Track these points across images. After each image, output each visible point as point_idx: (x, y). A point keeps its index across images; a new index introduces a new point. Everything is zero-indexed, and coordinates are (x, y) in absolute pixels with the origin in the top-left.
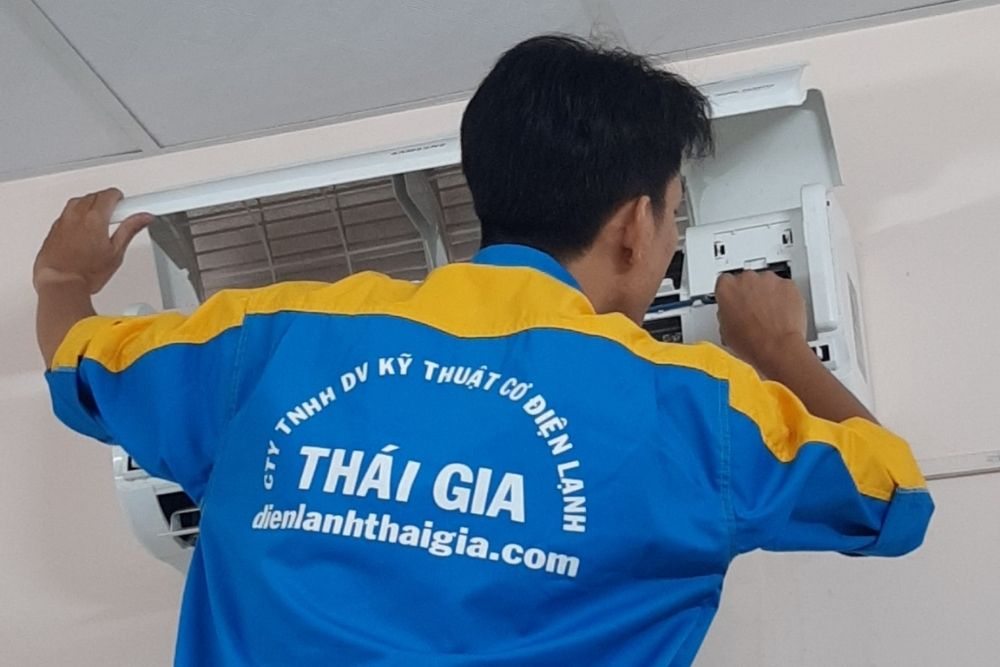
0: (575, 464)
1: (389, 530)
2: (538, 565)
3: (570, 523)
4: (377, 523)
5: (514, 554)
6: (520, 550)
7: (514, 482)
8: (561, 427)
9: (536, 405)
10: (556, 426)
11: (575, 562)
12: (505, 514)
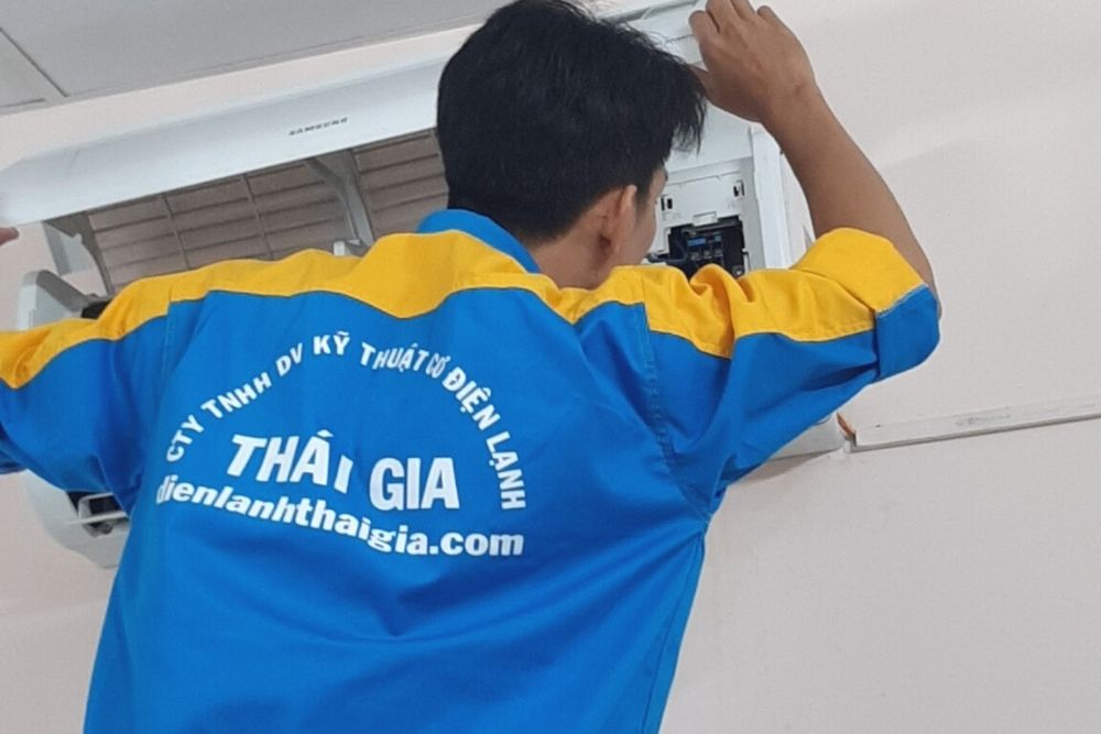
0: (505, 436)
1: (324, 517)
2: (481, 551)
3: (508, 500)
4: (310, 509)
5: (454, 544)
6: (459, 538)
7: (443, 467)
8: (485, 398)
9: (456, 380)
10: (479, 399)
11: (519, 540)
12: (439, 502)
